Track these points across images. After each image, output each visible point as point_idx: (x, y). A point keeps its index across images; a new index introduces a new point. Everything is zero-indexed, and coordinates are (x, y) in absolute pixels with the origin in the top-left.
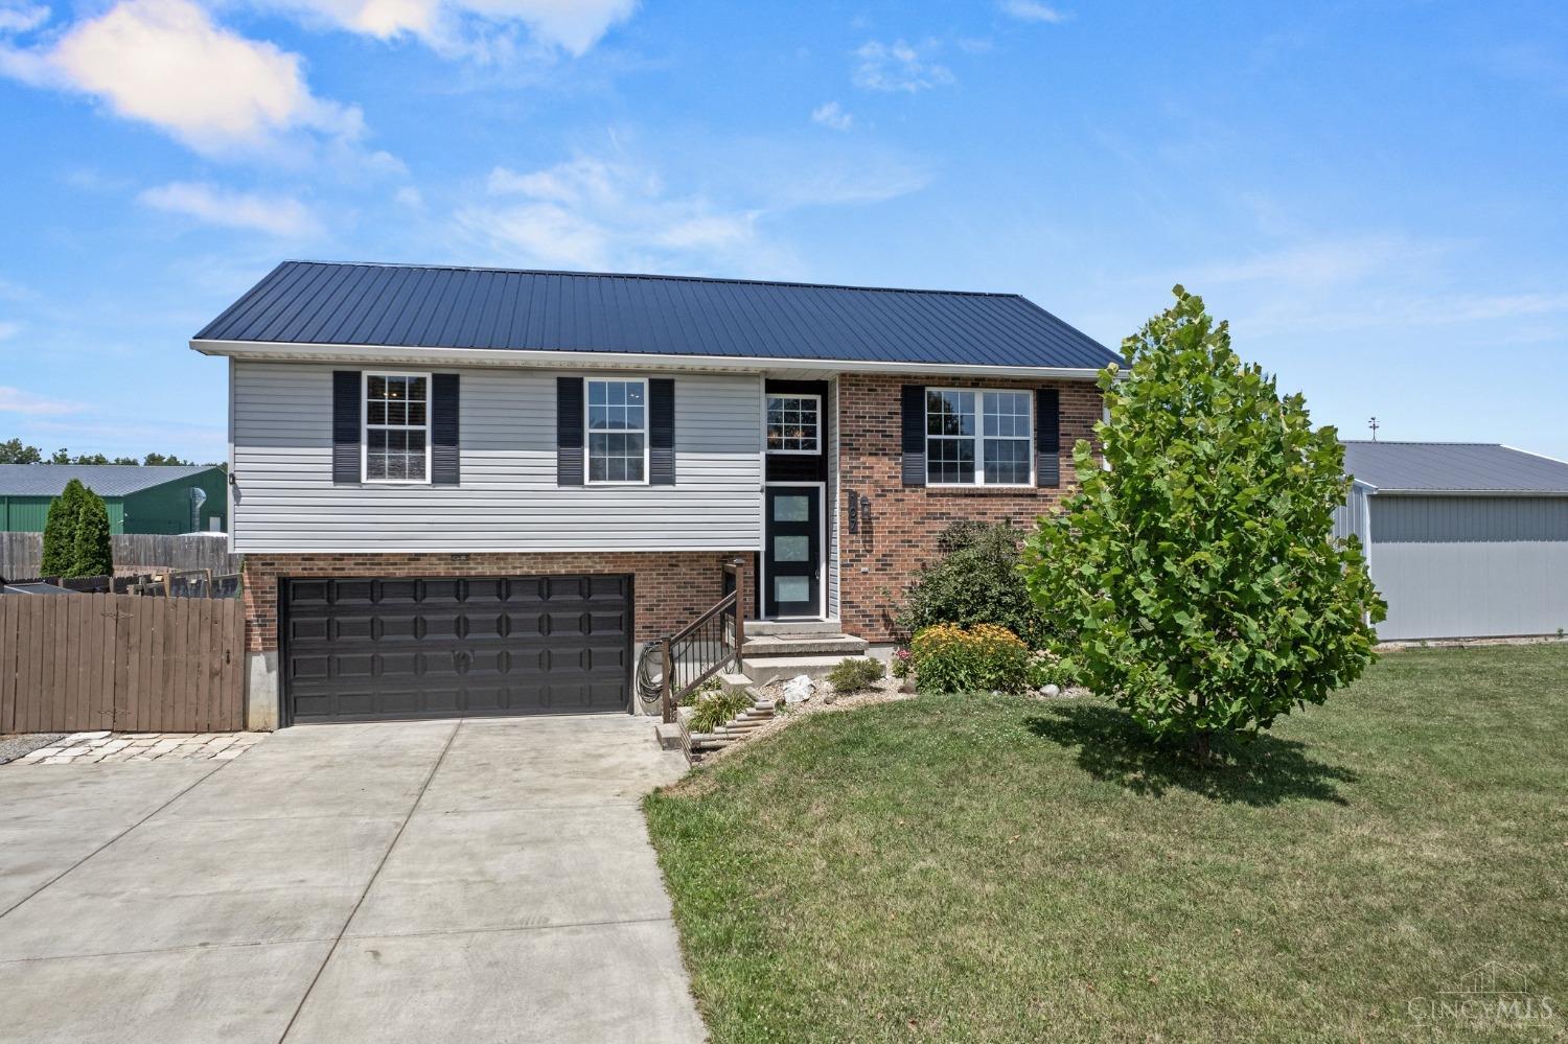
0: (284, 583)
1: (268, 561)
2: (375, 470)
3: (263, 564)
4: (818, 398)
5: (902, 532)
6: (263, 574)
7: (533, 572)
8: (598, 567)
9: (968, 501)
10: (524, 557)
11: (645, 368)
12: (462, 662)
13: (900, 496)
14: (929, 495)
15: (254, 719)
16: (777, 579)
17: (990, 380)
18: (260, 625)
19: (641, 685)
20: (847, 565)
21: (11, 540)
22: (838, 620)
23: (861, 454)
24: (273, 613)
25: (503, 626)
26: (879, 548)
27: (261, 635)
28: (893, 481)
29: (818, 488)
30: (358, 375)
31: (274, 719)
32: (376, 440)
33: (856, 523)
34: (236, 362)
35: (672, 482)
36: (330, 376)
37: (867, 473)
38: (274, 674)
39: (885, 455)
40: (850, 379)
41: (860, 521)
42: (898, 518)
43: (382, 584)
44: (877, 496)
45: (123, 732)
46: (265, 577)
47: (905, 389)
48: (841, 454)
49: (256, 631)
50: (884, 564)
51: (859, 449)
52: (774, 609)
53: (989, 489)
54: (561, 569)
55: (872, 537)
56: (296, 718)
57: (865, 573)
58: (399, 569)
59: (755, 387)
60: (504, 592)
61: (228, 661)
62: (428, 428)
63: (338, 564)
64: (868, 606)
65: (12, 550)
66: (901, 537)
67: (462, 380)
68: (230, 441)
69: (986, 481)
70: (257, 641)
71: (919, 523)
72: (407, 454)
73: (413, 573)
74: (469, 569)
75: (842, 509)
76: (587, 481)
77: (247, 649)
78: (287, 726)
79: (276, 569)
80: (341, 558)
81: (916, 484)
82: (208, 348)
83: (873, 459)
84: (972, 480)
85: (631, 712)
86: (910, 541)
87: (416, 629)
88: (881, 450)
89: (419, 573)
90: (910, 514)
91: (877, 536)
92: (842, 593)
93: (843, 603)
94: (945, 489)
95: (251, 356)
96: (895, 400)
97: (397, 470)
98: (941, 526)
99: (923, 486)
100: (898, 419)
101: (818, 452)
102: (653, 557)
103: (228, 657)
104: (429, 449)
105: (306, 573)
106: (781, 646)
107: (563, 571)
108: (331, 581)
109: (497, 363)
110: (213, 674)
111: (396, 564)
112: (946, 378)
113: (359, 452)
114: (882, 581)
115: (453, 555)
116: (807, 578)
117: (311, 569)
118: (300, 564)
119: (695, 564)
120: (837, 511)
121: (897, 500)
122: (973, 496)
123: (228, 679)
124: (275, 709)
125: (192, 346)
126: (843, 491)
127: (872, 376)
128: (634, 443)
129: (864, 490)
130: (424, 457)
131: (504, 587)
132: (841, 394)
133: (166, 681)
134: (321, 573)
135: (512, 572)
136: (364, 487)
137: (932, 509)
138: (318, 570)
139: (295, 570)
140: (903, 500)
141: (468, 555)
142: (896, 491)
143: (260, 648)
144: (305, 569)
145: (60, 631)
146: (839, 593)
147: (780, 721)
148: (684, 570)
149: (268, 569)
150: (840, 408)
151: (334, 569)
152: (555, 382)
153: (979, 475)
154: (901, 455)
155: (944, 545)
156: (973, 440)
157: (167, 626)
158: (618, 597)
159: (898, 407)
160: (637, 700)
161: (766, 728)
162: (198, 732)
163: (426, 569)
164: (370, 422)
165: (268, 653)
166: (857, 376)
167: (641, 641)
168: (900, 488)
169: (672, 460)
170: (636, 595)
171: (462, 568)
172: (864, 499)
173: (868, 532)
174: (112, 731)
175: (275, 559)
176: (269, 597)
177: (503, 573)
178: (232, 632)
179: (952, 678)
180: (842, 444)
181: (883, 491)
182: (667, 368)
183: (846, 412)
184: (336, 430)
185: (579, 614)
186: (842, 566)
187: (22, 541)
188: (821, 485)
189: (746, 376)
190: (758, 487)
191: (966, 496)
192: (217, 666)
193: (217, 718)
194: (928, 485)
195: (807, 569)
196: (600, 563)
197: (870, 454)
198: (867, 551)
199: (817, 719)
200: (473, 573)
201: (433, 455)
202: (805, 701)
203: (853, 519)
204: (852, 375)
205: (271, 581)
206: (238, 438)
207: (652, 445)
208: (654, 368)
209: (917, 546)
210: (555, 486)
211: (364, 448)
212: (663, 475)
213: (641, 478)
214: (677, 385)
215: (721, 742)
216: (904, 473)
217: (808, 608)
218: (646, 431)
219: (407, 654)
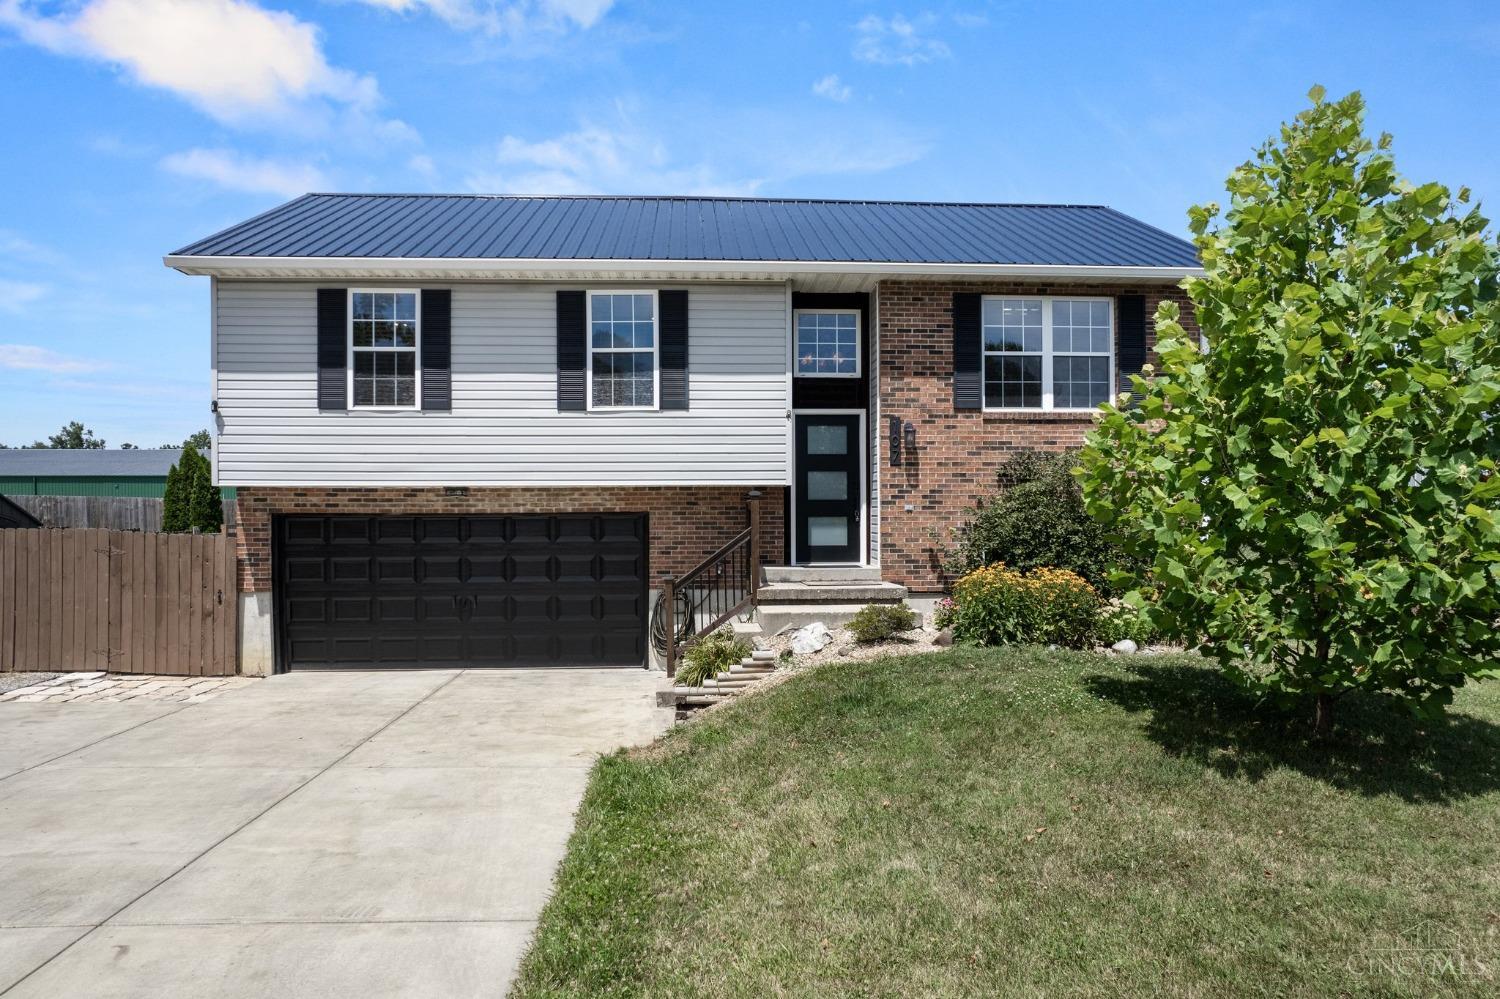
0: (279, 520)
1: (261, 497)
2: (362, 398)
3: (255, 500)
4: (857, 313)
5: (954, 464)
6: (255, 510)
7: (538, 510)
8: (609, 505)
9: (1034, 428)
10: (528, 494)
11: (654, 276)
12: (464, 608)
13: (951, 422)
14: (987, 421)
15: (249, 663)
16: (811, 520)
17: (1061, 285)
18: (251, 565)
19: (655, 636)
20: (889, 503)
22: (876, 565)
23: (906, 374)
24: (266, 551)
25: (508, 570)
26: (927, 482)
27: (253, 575)
28: (943, 405)
29: (857, 417)
30: (343, 293)
31: (268, 665)
32: (363, 364)
33: (899, 454)
34: (220, 282)
35: (685, 407)
36: (315, 295)
37: (912, 395)
38: (268, 617)
39: (933, 374)
40: (893, 288)
41: (905, 451)
42: (948, 448)
43: (380, 523)
44: (924, 422)
45: (118, 673)
46: (257, 514)
47: (957, 298)
48: (882, 374)
49: (248, 571)
50: (932, 501)
51: (901, 368)
52: (807, 554)
53: (1059, 414)
54: (567, 506)
55: (917, 470)
56: (293, 665)
57: (909, 512)
58: (395, 506)
59: (780, 297)
60: (508, 532)
61: (220, 602)
62: (417, 349)
63: (333, 500)
64: (914, 550)
66: (952, 470)
67: (454, 296)
68: (212, 368)
69: (1056, 405)
70: (249, 582)
71: (974, 454)
72: (396, 379)
73: (410, 510)
74: (468, 506)
75: (882, 438)
76: (589, 407)
77: (240, 589)
78: (283, 671)
79: (267, 505)
80: (336, 491)
81: (969, 408)
82: (190, 266)
83: (916, 382)
84: (1038, 404)
85: (646, 667)
86: (964, 475)
87: (415, 572)
88: (929, 368)
89: (415, 510)
90: (963, 443)
91: (924, 470)
92: (883, 534)
93: (884, 546)
94: (1005, 414)
95: (234, 274)
96: (945, 310)
97: (385, 398)
98: (999, 458)
99: (979, 410)
100: (949, 333)
101: (858, 374)
102: (669, 493)
103: (219, 597)
104: (418, 373)
105: (299, 510)
106: (802, 591)
107: (570, 510)
108: (327, 517)
109: (490, 276)
110: (206, 615)
111: (391, 500)
112: (1007, 284)
113: (346, 376)
114: (929, 521)
115: (448, 489)
116: (845, 519)
117: (305, 505)
118: (293, 500)
119: (716, 503)
120: (878, 441)
121: (948, 427)
122: (1039, 422)
123: (221, 620)
124: (269, 653)
125: (167, 262)
126: (883, 416)
127: (917, 283)
128: (643, 364)
129: (909, 415)
130: (413, 382)
131: (508, 527)
132: (881, 304)
133: (158, 623)
134: (314, 510)
135: (514, 510)
136: (350, 414)
137: (991, 437)
138: (312, 505)
139: (288, 506)
140: (954, 427)
141: (465, 490)
142: (947, 416)
143: (253, 589)
144: (296, 505)
145: (56, 567)
146: (879, 535)
148: (704, 509)
149: (260, 505)
150: (880, 320)
151: (328, 505)
152: (554, 296)
153: (1048, 398)
154: (952, 374)
155: (1005, 479)
156: (1041, 357)
157: (157, 564)
158: (633, 539)
159: (948, 318)
160: (653, 653)
162: (190, 676)
163: (424, 506)
164: (356, 343)
165: (259, 594)
166: (900, 283)
167: (656, 587)
168: (952, 412)
169: (686, 381)
170: (651, 536)
171: (461, 505)
172: (909, 425)
173: (913, 464)
174: (107, 672)
175: (268, 495)
176: (261, 535)
177: (505, 510)
178: (223, 571)
180: (882, 363)
181: (930, 416)
182: (679, 277)
183: (886, 326)
184: (322, 353)
185: (590, 558)
186: (883, 503)
188: (862, 413)
189: (769, 285)
190: (783, 413)
191: (1032, 422)
192: (209, 606)
193: (208, 662)
194: (985, 410)
195: (847, 509)
196: (611, 500)
197: (916, 374)
198: (912, 486)
199: (821, 673)
200: (473, 510)
201: (423, 381)
202: (816, 652)
203: (895, 449)
204: (894, 282)
205: (263, 518)
206: (221, 363)
207: (663, 365)
208: (664, 277)
209: (972, 481)
210: (555, 413)
211: (350, 374)
212: (675, 399)
213: (650, 402)
214: (691, 297)
215: (711, 698)
216: (956, 396)
217: (848, 552)
218: (655, 350)
219: (408, 598)
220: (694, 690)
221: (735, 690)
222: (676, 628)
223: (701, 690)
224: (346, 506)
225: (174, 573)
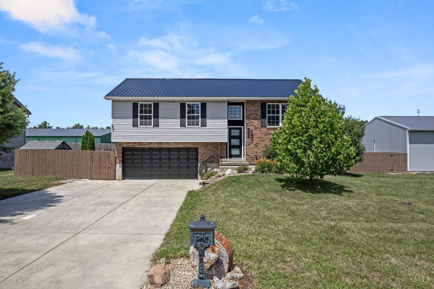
0: (123, 149)
2: (141, 124)
4: (242, 107)
7: (176, 147)
8: (190, 146)
10: (174, 143)
11: (200, 100)
12: (160, 167)
13: (260, 129)
14: (268, 129)
15: (117, 178)
16: (232, 149)
17: (283, 101)
19: (200, 173)
20: (248, 146)
21: (75, 144)
22: (245, 158)
23: (251, 119)
24: (121, 155)
25: (169, 159)
26: (255, 142)
28: (259, 126)
29: (242, 128)
30: (138, 103)
31: (121, 178)
32: (141, 117)
33: (249, 136)
34: (113, 101)
35: (206, 126)
36: (132, 104)
37: (252, 124)
38: (121, 168)
39: (257, 119)
40: (248, 102)
41: (251, 135)
42: (260, 135)
43: (144, 149)
45: (92, 179)
47: (262, 104)
48: (246, 119)
49: (117, 159)
50: (256, 146)
51: (250, 118)
52: (231, 156)
54: (182, 146)
55: (253, 139)
56: (126, 178)
57: (251, 148)
59: (225, 104)
60: (170, 151)
61: (112, 165)
62: (152, 115)
63: (134, 145)
64: (252, 155)
65: (75, 147)
66: (260, 139)
67: (159, 104)
68: (112, 118)
71: (265, 136)
72: (148, 120)
73: (150, 147)
75: (246, 132)
76: (186, 126)
77: (116, 163)
78: (124, 180)
80: (135, 143)
81: (264, 126)
82: (108, 98)
83: (253, 121)
84: (279, 125)
85: (197, 179)
86: (263, 140)
87: (151, 159)
88: (255, 118)
89: (151, 147)
90: (263, 134)
91: (255, 139)
93: (246, 155)
94: (272, 128)
95: (116, 100)
96: (259, 106)
97: (146, 124)
98: (270, 137)
99: (266, 127)
100: (260, 111)
101: (242, 119)
102: (203, 144)
104: (152, 119)
105: (128, 147)
106: (228, 163)
107: (182, 147)
108: (133, 148)
109: (167, 100)
110: (109, 168)
111: (146, 145)
112: (272, 101)
113: (138, 120)
114: (255, 150)
115: (158, 143)
116: (239, 149)
117: (129, 146)
119: (212, 146)
121: (260, 130)
123: (112, 169)
124: (121, 176)
125: (104, 98)
126: (246, 128)
127: (253, 101)
128: (197, 117)
129: (251, 128)
130: (151, 121)
131: (170, 150)
132: (246, 105)
133: (100, 169)
134: (131, 147)
135: (171, 147)
136: (139, 128)
137: (268, 132)
138: (130, 146)
139: (125, 146)
140: (261, 130)
141: (161, 143)
142: (259, 128)
143: (118, 162)
144: (127, 146)
145: (80, 157)
146: (246, 152)
148: (210, 147)
149: (120, 145)
151: (133, 146)
152: (180, 104)
154: (261, 119)
156: (279, 116)
157: (100, 157)
158: (195, 153)
159: (260, 108)
160: (199, 176)
161: (219, 179)
162: (106, 180)
163: (153, 146)
164: (140, 113)
165: (119, 164)
166: (250, 101)
167: (199, 163)
168: (260, 127)
169: (206, 121)
170: (199, 152)
171: (160, 146)
172: (252, 130)
173: (252, 138)
174: (90, 179)
175: (121, 143)
176: (120, 152)
177: (169, 147)
178: (112, 159)
179: (263, 170)
180: (246, 117)
181: (256, 128)
182: (205, 100)
183: (247, 109)
184: (133, 115)
185: (186, 157)
186: (246, 146)
187: (77, 145)
188: (242, 127)
189: (223, 102)
190: (226, 127)
191: (277, 129)
192: (109, 166)
193: (109, 177)
194: (268, 127)
195: (239, 147)
197: (253, 119)
198: (252, 142)
199: (229, 177)
200: (163, 147)
201: (153, 121)
202: (229, 174)
203: (249, 135)
204: (248, 101)
205: (120, 148)
206: (113, 117)
207: (201, 118)
208: (202, 100)
209: (264, 141)
210: (180, 127)
211: (139, 119)
212: (204, 125)
213: (199, 125)
214: (207, 104)
215: (209, 182)
216: (261, 124)
217: (240, 156)
218: (200, 115)
219: (149, 165)
220: (206, 181)
221: (214, 181)
222: (204, 171)
223: (207, 181)
224: (137, 146)
225: (103, 159)
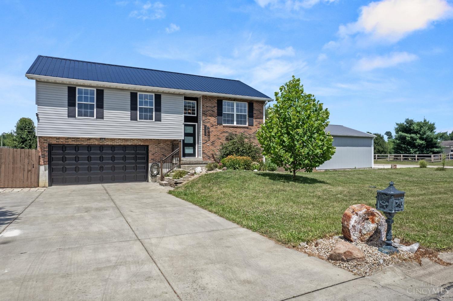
0: (51, 146)
1: (46, 139)
2: (80, 114)
3: (44, 140)
4: (196, 102)
5: (217, 136)
6: (44, 143)
7: (122, 144)
8: (139, 143)
9: (232, 129)
10: (120, 140)
11: (154, 91)
12: (101, 168)
13: (217, 127)
14: (224, 127)
15: (41, 184)
16: (185, 148)
17: (238, 99)
18: (42, 157)
19: (151, 174)
20: (204, 144)
22: (200, 157)
23: (207, 116)
24: (47, 154)
25: (113, 159)
26: (212, 139)
27: (43, 160)
28: (215, 123)
29: (195, 125)
30: (75, 88)
31: (47, 184)
32: (80, 106)
34: (38, 82)
35: (160, 121)
36: (67, 88)
37: (209, 121)
38: (47, 171)
39: (213, 116)
40: (204, 97)
41: (207, 133)
42: (216, 132)
43: (79, 147)
44: (211, 126)
46: (45, 144)
47: (218, 100)
48: (202, 116)
50: (213, 143)
52: (185, 155)
53: (238, 126)
55: (210, 137)
56: (53, 184)
57: (208, 146)
58: (84, 142)
59: (182, 98)
60: (113, 150)
61: (33, 167)
62: (95, 103)
63: (67, 141)
64: (209, 154)
67: (104, 91)
68: (36, 104)
69: (236, 124)
70: (42, 162)
71: (221, 134)
72: (89, 110)
73: (88, 144)
74: (104, 143)
75: (203, 129)
76: (138, 120)
77: (39, 164)
78: (51, 186)
79: (48, 141)
80: (68, 138)
81: (220, 123)
82: (31, 77)
83: (210, 118)
84: (233, 124)
85: (148, 182)
86: (219, 138)
87: (88, 159)
89: (90, 144)
90: (219, 131)
91: (211, 137)
92: (203, 150)
93: (203, 153)
94: (227, 125)
95: (43, 80)
96: (215, 103)
97: (86, 115)
98: (226, 135)
100: (216, 108)
101: (195, 115)
102: (154, 141)
103: (33, 166)
104: (95, 109)
105: (57, 143)
106: (190, 162)
107: (130, 144)
108: (65, 145)
109: (115, 87)
110: (29, 171)
111: (83, 141)
112: (228, 98)
113: (75, 109)
114: (212, 148)
115: (101, 138)
116: (192, 147)
117: (59, 142)
118: (55, 140)
119: (165, 143)
120: (201, 130)
121: (216, 128)
122: (234, 127)
123: (33, 172)
124: (47, 181)
126: (202, 125)
127: (210, 97)
128: (151, 110)
129: (208, 125)
130: (94, 112)
131: (113, 148)
132: (202, 101)
134: (62, 143)
135: (116, 144)
136: (77, 119)
137: (224, 130)
138: (61, 142)
139: (54, 142)
141: (105, 138)
142: (216, 125)
143: (43, 164)
144: (56, 142)
146: (202, 151)
147: (196, 176)
148: (162, 144)
149: (46, 141)
150: (202, 104)
152: (130, 93)
153: (235, 123)
154: (217, 116)
155: (227, 139)
156: (234, 114)
157: (14, 157)
158: (145, 152)
159: (216, 105)
160: (150, 178)
161: (193, 178)
163: (93, 143)
164: (78, 101)
165: (45, 165)
167: (151, 163)
168: (217, 125)
169: (161, 115)
170: (149, 151)
171: (102, 143)
172: (208, 127)
173: (209, 135)
175: (48, 139)
176: (46, 149)
177: (114, 144)
178: (35, 159)
180: (203, 113)
182: (159, 91)
184: (69, 103)
185: (134, 156)
186: (203, 144)
189: (179, 95)
190: (182, 123)
191: (232, 127)
192: (30, 169)
193: (30, 184)
194: (223, 124)
195: (193, 145)
196: (140, 142)
197: (210, 116)
198: (209, 140)
200: (105, 144)
201: (96, 111)
202: (201, 172)
203: (205, 132)
204: (205, 96)
205: (46, 145)
206: (38, 103)
207: (155, 111)
208: (156, 91)
209: (221, 139)
210: (130, 121)
211: (77, 108)
212: (158, 119)
213: (152, 119)
214: (162, 96)
216: (217, 121)
217: (193, 155)
218: (154, 107)
219: (86, 166)
222: (155, 172)
224: (71, 142)
225: (19, 159)
